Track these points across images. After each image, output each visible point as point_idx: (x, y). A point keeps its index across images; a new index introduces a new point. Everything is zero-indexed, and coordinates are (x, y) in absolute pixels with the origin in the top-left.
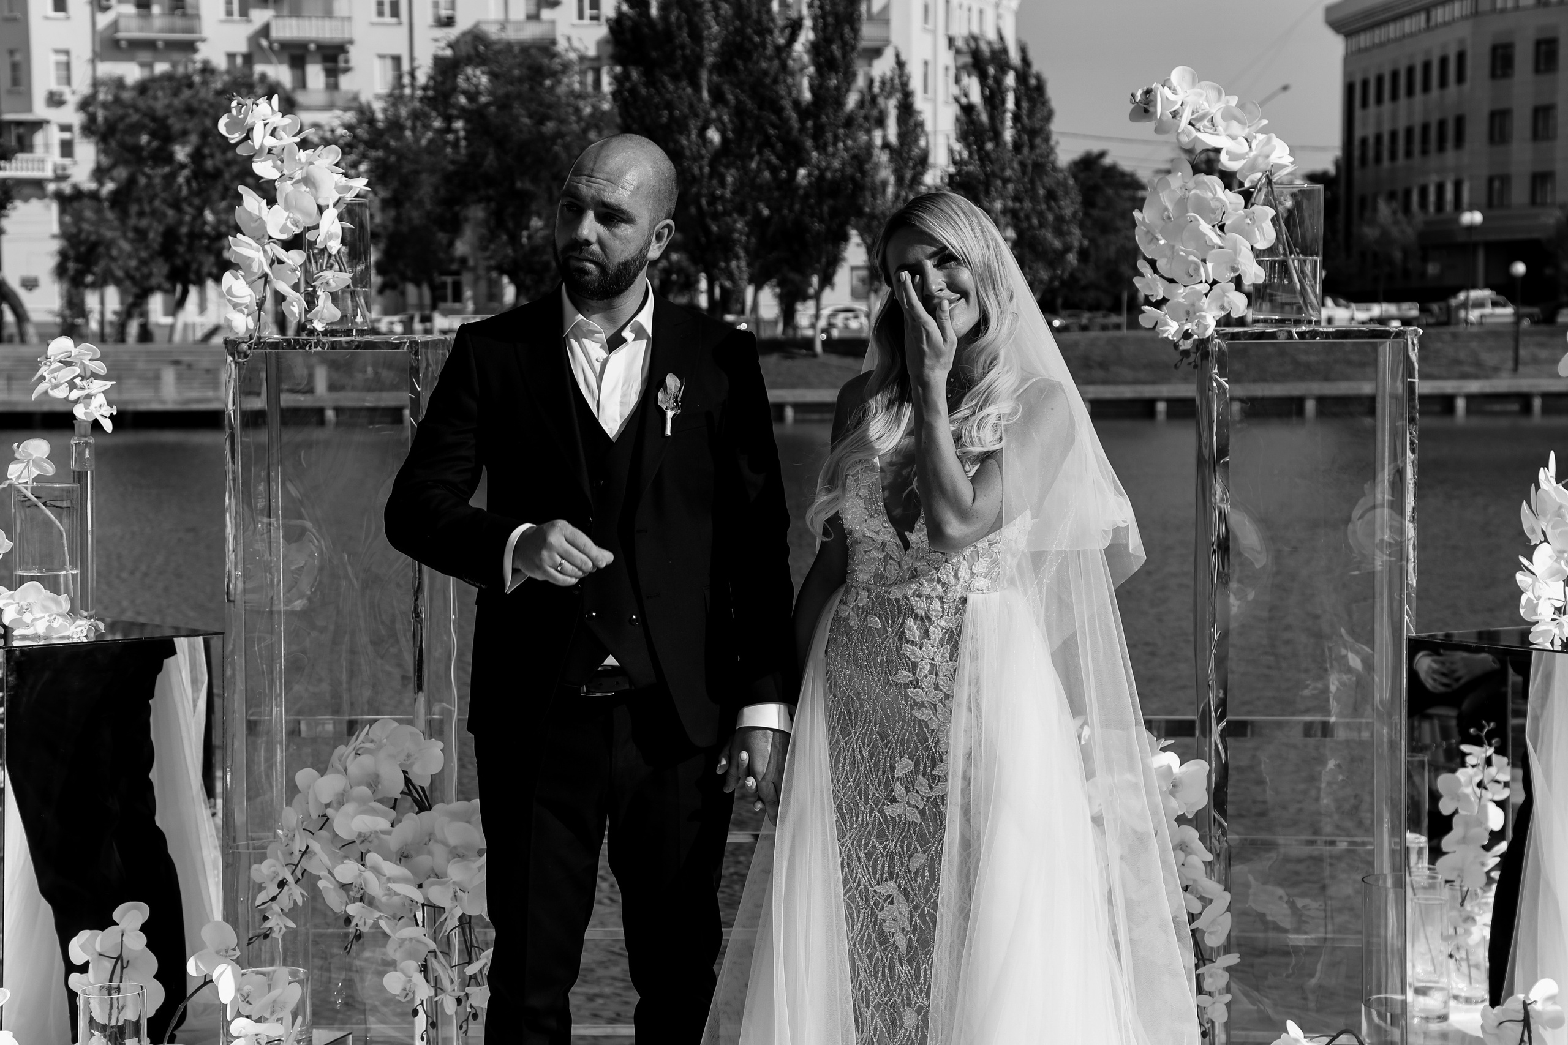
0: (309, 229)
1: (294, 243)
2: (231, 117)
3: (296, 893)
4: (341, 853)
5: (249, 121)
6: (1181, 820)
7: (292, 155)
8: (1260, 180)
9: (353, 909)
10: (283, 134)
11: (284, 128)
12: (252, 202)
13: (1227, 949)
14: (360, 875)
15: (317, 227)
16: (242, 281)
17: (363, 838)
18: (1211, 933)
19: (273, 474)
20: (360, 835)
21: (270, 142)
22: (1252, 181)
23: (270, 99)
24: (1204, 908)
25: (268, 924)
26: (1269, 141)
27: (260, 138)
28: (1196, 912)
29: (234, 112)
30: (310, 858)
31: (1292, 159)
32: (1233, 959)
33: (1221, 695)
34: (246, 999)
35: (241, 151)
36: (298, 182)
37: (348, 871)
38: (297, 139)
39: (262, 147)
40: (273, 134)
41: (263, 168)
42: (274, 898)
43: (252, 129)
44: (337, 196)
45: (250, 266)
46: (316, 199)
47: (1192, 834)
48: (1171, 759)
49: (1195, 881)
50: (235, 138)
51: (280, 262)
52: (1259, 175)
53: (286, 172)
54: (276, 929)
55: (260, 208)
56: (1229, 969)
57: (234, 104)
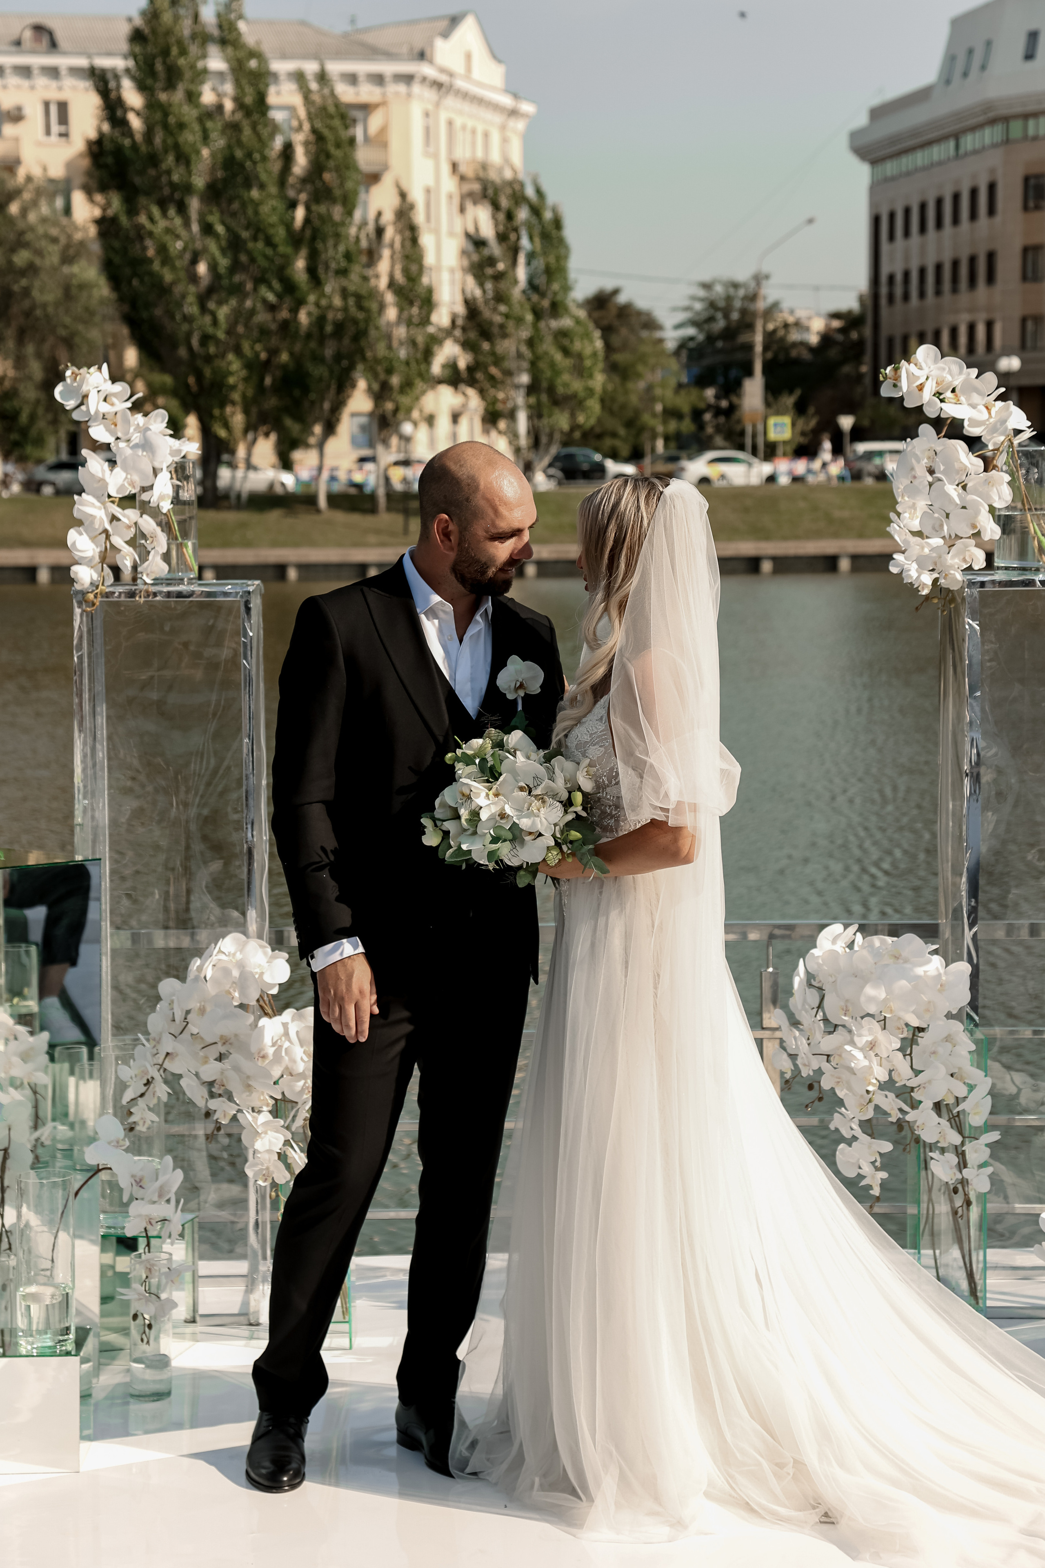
0: (144, 489)
1: (128, 501)
2: (66, 386)
3: (161, 1091)
4: (201, 1054)
5: (85, 389)
6: (949, 1016)
7: (127, 422)
8: (1002, 443)
9: (213, 1104)
10: (115, 400)
11: (115, 395)
12: (95, 464)
13: (989, 1127)
14: (222, 1073)
15: (151, 487)
16: (85, 537)
17: (225, 1041)
18: (975, 1114)
19: (98, 709)
20: (222, 1037)
21: (104, 408)
22: (995, 444)
23: (100, 368)
24: (970, 1091)
25: (132, 1119)
26: (1008, 407)
27: (94, 404)
28: (961, 1095)
29: (68, 380)
30: (173, 1059)
31: (1029, 424)
32: (995, 1136)
33: (973, 904)
34: (139, 1183)
35: (76, 416)
36: (136, 446)
37: (211, 1070)
38: (129, 404)
39: (97, 412)
40: (105, 400)
41: (98, 433)
42: (142, 1095)
43: (86, 396)
44: (169, 460)
45: (92, 523)
46: (152, 462)
47: (958, 1027)
48: (937, 961)
49: (960, 1069)
50: (70, 404)
51: (118, 520)
52: (1002, 438)
53: (119, 435)
54: (141, 1123)
55: (103, 471)
56: (987, 1145)
57: (68, 373)
